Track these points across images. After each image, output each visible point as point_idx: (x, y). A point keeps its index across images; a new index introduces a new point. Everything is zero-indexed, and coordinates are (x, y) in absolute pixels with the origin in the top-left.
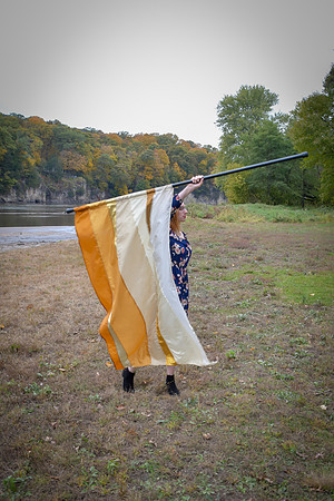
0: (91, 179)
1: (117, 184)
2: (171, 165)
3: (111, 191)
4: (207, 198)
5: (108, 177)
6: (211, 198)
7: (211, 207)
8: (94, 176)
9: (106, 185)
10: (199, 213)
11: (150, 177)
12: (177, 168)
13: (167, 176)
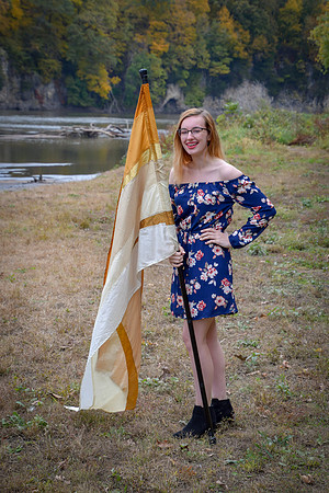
0: (18, 48)
1: (83, 64)
2: (213, 14)
3: (69, 80)
4: (297, 96)
5: (62, 47)
6: (308, 96)
7: (309, 118)
8: (26, 41)
9: (56, 65)
10: (279, 132)
11: (162, 46)
12: (226, 24)
13: (203, 44)
